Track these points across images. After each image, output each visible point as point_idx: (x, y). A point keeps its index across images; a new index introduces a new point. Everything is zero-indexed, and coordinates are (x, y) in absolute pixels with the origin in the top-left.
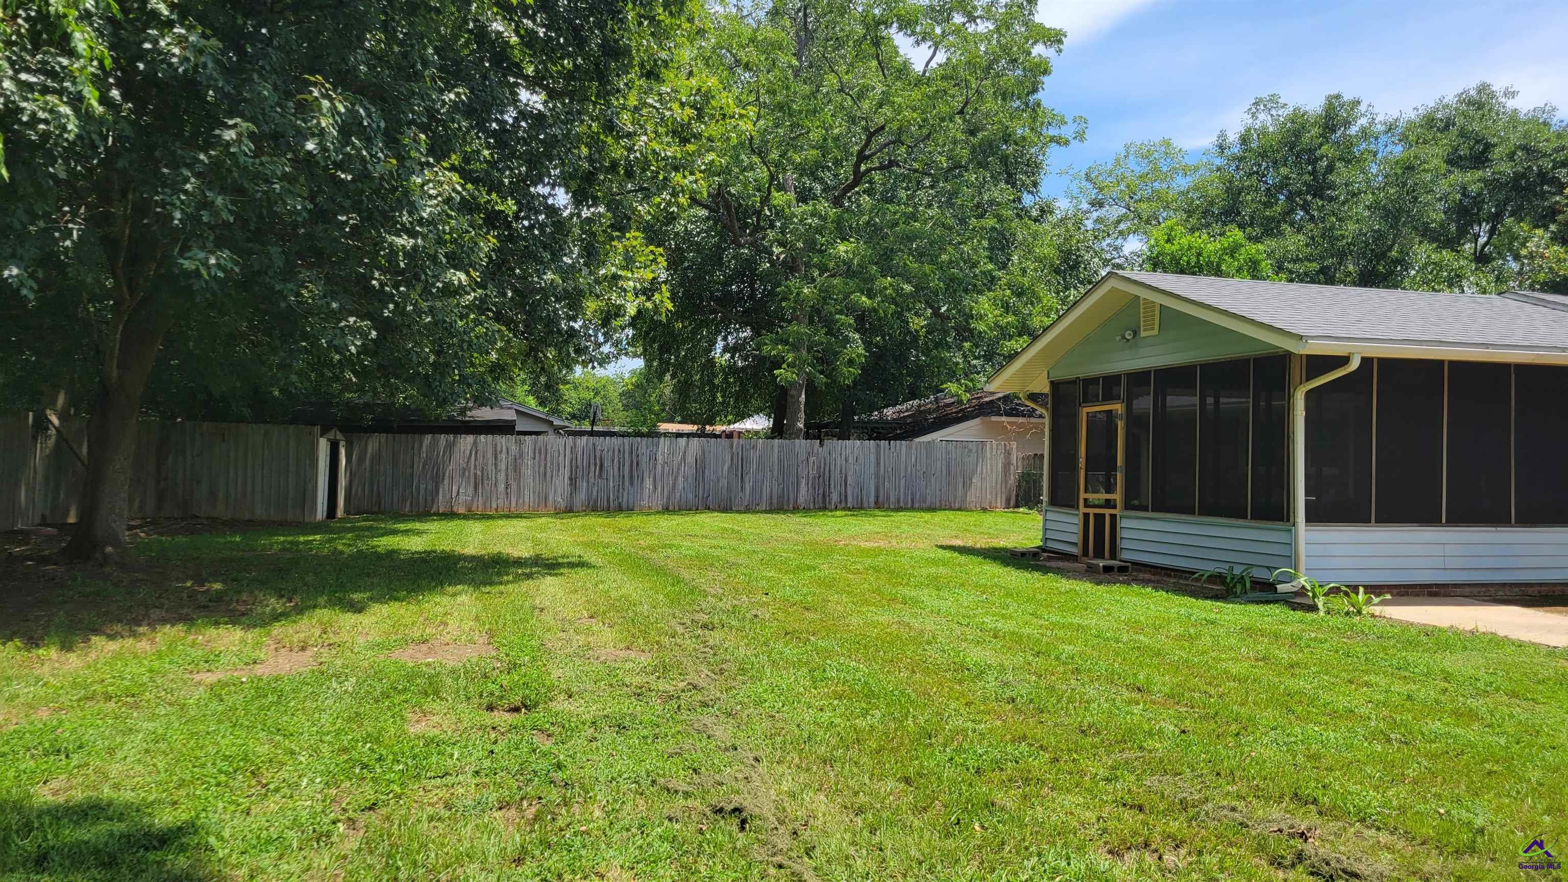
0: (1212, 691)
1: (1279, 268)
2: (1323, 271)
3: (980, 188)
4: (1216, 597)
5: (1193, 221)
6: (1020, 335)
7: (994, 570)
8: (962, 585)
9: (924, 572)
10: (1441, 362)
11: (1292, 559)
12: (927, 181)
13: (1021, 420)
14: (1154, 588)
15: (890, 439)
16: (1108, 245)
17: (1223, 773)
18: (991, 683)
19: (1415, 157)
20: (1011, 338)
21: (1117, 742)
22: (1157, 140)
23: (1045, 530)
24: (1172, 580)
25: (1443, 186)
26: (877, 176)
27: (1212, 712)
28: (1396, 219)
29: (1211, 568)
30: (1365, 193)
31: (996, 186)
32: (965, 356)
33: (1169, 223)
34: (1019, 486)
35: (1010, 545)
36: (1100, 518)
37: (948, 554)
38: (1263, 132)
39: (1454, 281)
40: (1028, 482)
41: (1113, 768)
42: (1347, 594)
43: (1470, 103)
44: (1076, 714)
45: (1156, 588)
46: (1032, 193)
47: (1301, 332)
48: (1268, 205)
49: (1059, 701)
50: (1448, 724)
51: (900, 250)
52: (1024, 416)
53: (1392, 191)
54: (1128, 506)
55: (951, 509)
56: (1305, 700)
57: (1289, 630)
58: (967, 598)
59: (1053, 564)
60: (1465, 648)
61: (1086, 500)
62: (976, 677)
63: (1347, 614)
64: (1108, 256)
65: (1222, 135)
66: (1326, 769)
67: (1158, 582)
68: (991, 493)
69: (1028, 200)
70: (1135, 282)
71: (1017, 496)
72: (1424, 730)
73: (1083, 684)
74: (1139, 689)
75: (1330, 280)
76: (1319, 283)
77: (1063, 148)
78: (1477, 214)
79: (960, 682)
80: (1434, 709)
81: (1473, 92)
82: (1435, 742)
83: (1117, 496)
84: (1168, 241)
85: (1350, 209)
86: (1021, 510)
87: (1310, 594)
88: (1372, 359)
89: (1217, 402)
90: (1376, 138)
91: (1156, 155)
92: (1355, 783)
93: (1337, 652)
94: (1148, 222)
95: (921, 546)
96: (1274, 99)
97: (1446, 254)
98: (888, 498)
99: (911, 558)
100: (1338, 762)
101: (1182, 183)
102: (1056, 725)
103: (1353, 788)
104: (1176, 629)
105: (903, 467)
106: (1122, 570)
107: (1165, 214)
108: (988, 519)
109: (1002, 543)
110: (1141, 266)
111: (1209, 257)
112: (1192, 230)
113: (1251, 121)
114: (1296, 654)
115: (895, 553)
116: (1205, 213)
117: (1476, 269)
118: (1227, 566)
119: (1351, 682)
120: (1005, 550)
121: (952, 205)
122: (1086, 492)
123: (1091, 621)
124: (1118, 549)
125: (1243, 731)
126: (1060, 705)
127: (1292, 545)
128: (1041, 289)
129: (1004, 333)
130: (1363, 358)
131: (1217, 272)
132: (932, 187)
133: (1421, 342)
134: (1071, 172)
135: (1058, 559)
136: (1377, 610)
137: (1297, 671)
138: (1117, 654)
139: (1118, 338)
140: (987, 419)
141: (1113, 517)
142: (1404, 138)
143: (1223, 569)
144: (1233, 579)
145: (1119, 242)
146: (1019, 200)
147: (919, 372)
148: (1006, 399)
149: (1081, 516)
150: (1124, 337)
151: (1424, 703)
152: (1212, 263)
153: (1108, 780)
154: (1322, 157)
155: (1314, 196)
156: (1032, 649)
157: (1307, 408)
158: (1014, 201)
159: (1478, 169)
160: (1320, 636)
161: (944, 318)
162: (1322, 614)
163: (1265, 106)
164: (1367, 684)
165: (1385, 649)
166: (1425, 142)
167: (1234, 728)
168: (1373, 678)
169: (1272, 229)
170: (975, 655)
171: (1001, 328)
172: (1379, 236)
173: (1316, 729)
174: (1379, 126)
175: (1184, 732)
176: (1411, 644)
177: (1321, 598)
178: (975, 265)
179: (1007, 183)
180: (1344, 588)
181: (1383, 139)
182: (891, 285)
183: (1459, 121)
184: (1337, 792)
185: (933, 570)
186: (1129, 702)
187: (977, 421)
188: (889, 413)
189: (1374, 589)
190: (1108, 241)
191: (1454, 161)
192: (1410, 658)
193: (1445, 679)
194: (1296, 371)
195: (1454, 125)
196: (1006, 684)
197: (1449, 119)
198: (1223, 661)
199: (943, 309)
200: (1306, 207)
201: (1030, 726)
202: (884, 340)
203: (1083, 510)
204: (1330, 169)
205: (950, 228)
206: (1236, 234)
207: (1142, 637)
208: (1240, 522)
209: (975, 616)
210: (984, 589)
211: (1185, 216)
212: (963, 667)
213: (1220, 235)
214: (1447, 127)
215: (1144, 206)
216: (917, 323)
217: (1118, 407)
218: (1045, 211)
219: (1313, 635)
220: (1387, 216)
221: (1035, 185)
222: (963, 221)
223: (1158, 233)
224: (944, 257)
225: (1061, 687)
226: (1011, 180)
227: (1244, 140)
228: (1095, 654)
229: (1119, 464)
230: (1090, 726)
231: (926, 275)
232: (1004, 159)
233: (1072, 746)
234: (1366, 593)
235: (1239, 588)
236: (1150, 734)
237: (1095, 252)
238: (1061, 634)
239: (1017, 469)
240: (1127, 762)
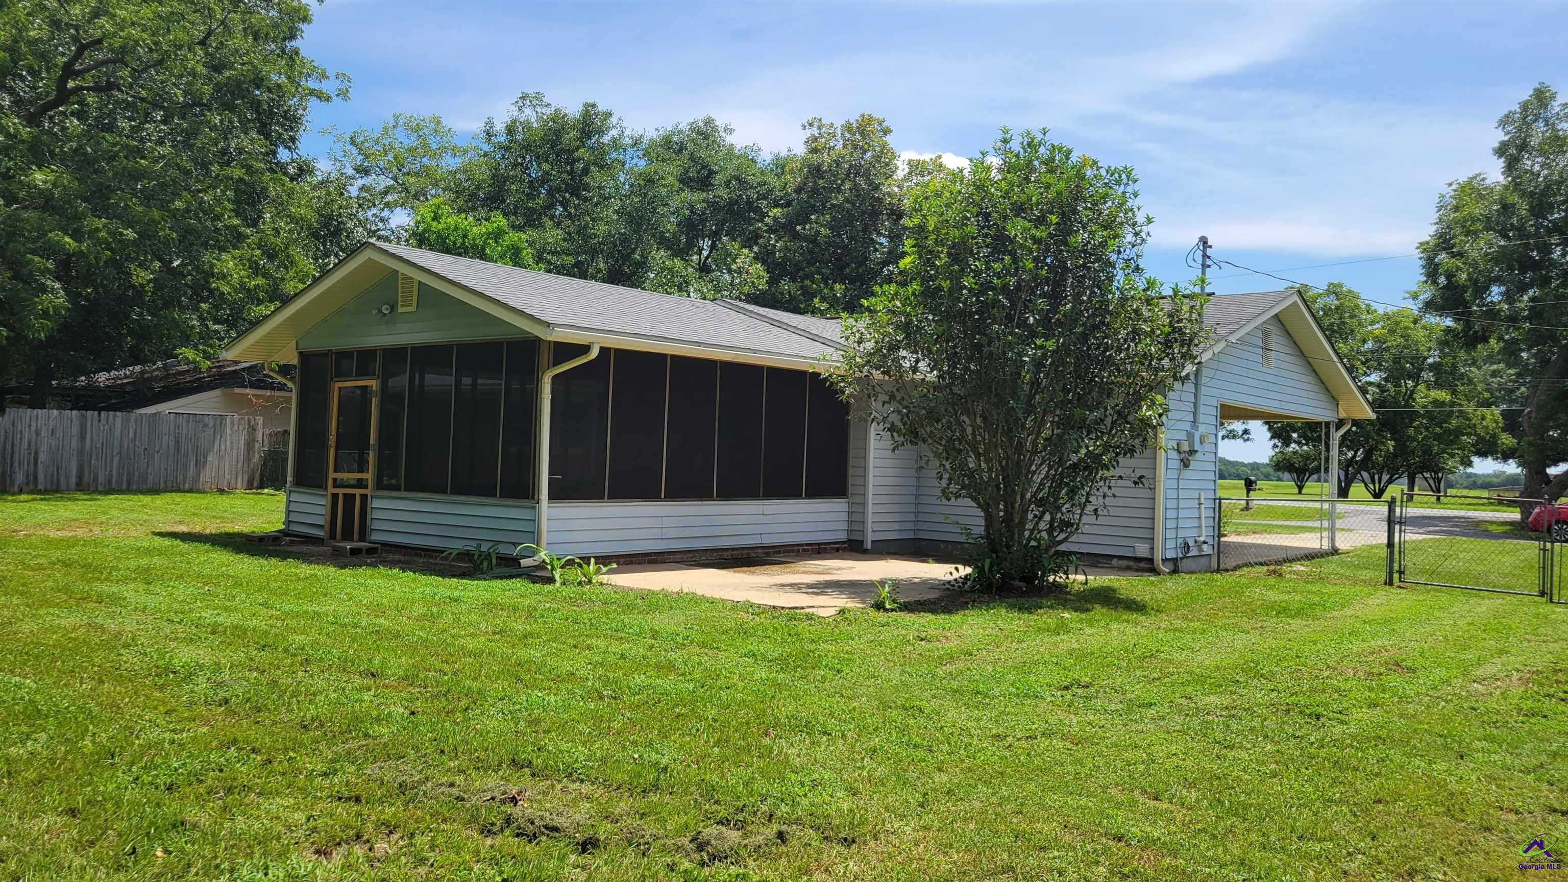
0: (446, 667)
1: (539, 259)
2: (578, 264)
3: (226, 133)
4: (463, 575)
5: (460, 202)
6: (271, 301)
7: (221, 558)
8: (181, 576)
9: (132, 564)
10: (665, 355)
11: (535, 535)
12: (159, 115)
13: (268, 393)
14: (401, 569)
15: (100, 410)
16: (374, 215)
17: (446, 750)
18: (202, 685)
19: (655, 172)
20: (260, 302)
21: (341, 733)
22: (428, 115)
23: (288, 512)
24: (421, 561)
25: (675, 202)
26: (91, 99)
27: (445, 689)
28: (639, 225)
29: (459, 546)
30: (614, 198)
31: (246, 133)
32: (201, 319)
33: (435, 201)
34: (264, 465)
35: (246, 530)
36: (349, 498)
37: (167, 542)
38: (527, 126)
39: (682, 288)
40: (275, 461)
41: (333, 761)
42: (580, 566)
43: (699, 133)
44: (299, 709)
45: (403, 570)
46: (289, 148)
47: (549, 319)
48: (531, 197)
49: (280, 697)
50: (651, 677)
51: (120, 189)
52: (273, 389)
53: (636, 200)
54: (379, 486)
55: (179, 490)
56: (533, 668)
57: (527, 603)
58: (182, 591)
59: (294, 549)
60: (671, 608)
61: (335, 480)
62: (184, 680)
63: (580, 583)
64: (374, 228)
65: (490, 123)
66: (544, 732)
67: (408, 563)
68: (230, 473)
69: (283, 155)
70: (393, 256)
71: (262, 476)
72: (631, 684)
73: (312, 676)
74: (373, 675)
75: (583, 276)
76: (574, 276)
77: (324, 104)
78: (702, 230)
79: (162, 688)
80: (640, 665)
81: (701, 124)
82: (638, 694)
83: (369, 476)
84: (435, 218)
85: (602, 211)
86: (266, 491)
87: (549, 567)
88: (609, 349)
89: (474, 383)
90: (625, 150)
91: (426, 131)
92: (567, 742)
93: (567, 619)
94: (416, 197)
95: (133, 533)
96: (539, 96)
97: (678, 262)
98: (96, 479)
99: (117, 548)
100: (554, 723)
101: (450, 163)
102: (274, 723)
103: (564, 746)
104: (419, 610)
105: (117, 443)
106: (371, 551)
107: (433, 192)
108: (223, 503)
109: (237, 528)
110: (407, 241)
111: (474, 239)
112: (460, 211)
113: (516, 114)
114: (531, 625)
115: (96, 543)
116: (473, 196)
117: (700, 278)
118: (474, 544)
119: (575, 647)
120: (240, 535)
121: (190, 147)
122: (335, 471)
123: (329, 607)
124: (368, 530)
125: (472, 705)
126: (281, 702)
127: (535, 522)
128: (296, 252)
129: (252, 296)
130: (602, 348)
131: (482, 255)
132: (165, 122)
133: (648, 337)
134: (334, 132)
135: (301, 543)
136: (604, 578)
137: (530, 641)
138: (353, 640)
139: (374, 312)
140: (229, 390)
141: (364, 497)
142: (646, 154)
143: (471, 546)
144: (480, 555)
145: (386, 213)
146: (274, 153)
147: (143, 333)
148: (251, 369)
149: (329, 497)
150: (380, 311)
151: (633, 660)
152: (477, 246)
153: (325, 774)
154: (579, 160)
155: (572, 195)
156: (257, 643)
157: (553, 392)
158: (267, 154)
159: (703, 191)
160: (555, 606)
161: (177, 274)
162: (558, 585)
163: (531, 101)
164: (589, 648)
165: (607, 613)
166: (663, 160)
167: (464, 703)
168: (594, 642)
169: (534, 221)
170: (184, 656)
171: (249, 290)
172: (625, 239)
173: (540, 694)
174: (627, 139)
175: (413, 713)
176: (629, 608)
177: (558, 570)
178: (218, 217)
179: (259, 132)
180: (577, 560)
181: (630, 151)
182: (104, 226)
183: (690, 146)
184: (549, 752)
185: (144, 561)
186: (360, 690)
187: (217, 392)
188: (102, 378)
189: (604, 560)
190: (374, 211)
191: (685, 180)
192: (626, 620)
193: (654, 637)
194: (545, 356)
195: (686, 149)
196: (220, 684)
197: (682, 143)
198: (462, 637)
199: (176, 264)
200: (564, 204)
201: (246, 730)
202: (97, 293)
203: (331, 490)
204: (586, 171)
205: (188, 173)
206: (499, 220)
207: (382, 621)
208: (490, 500)
209: (191, 610)
210: (207, 580)
211: (453, 196)
212: (169, 669)
213: (486, 220)
214: (680, 151)
215: (412, 180)
216: (142, 276)
217: (373, 384)
218: (304, 170)
219: (547, 605)
220: (631, 221)
221: (293, 139)
222: (205, 166)
223: (425, 210)
224: (178, 204)
225: (285, 680)
226: (264, 131)
227: (510, 130)
228: (329, 642)
229: (372, 442)
230: (313, 720)
231: (154, 221)
232: (256, 105)
233: (290, 744)
234: (596, 563)
235: (485, 565)
236: (378, 720)
237: (359, 221)
238: (293, 623)
239: (262, 447)
240: (348, 753)
